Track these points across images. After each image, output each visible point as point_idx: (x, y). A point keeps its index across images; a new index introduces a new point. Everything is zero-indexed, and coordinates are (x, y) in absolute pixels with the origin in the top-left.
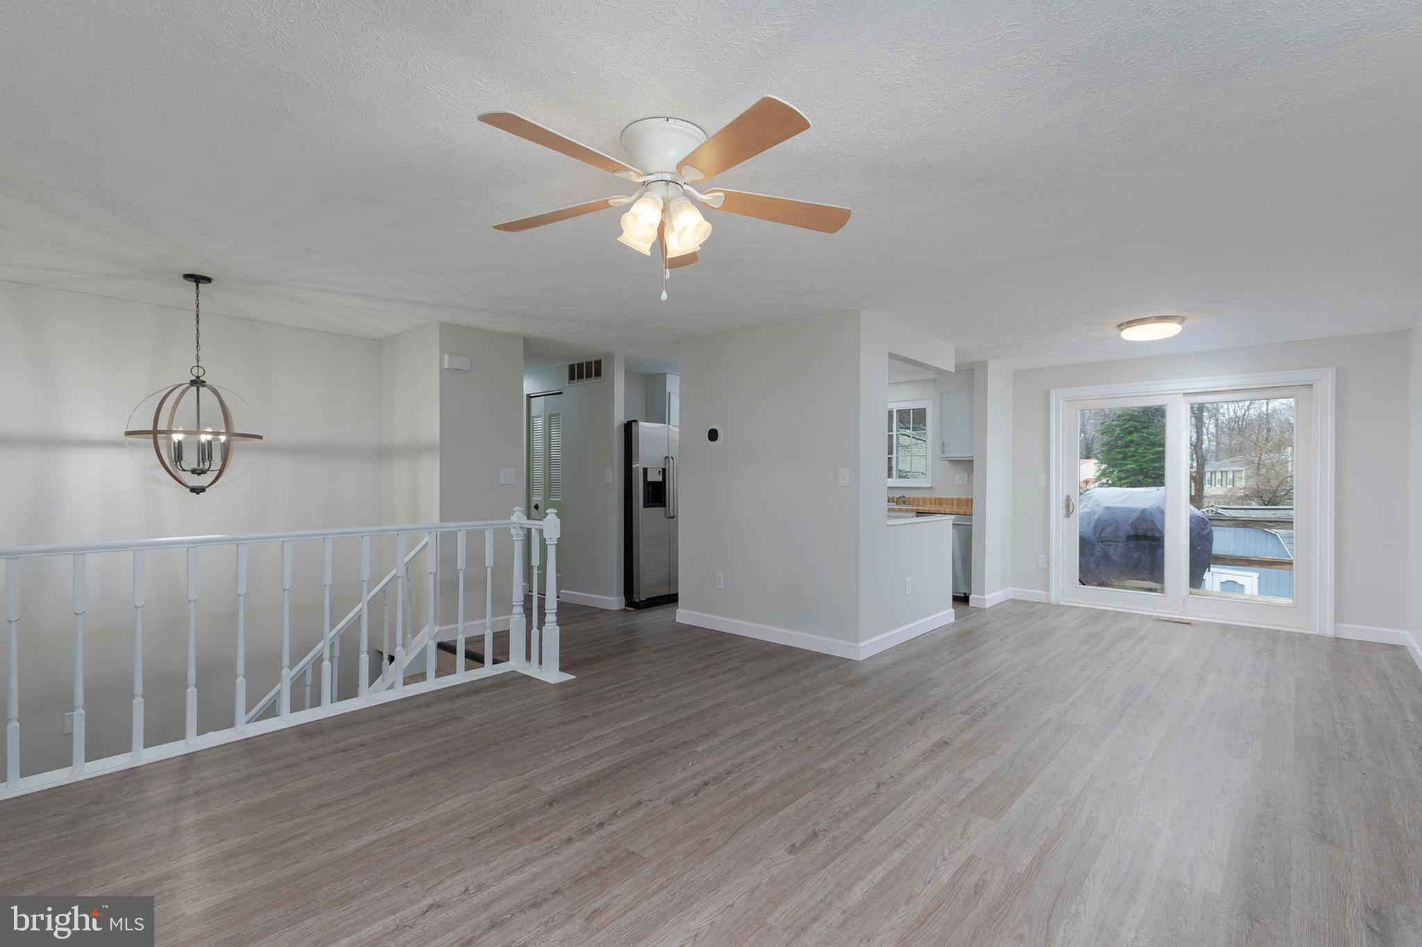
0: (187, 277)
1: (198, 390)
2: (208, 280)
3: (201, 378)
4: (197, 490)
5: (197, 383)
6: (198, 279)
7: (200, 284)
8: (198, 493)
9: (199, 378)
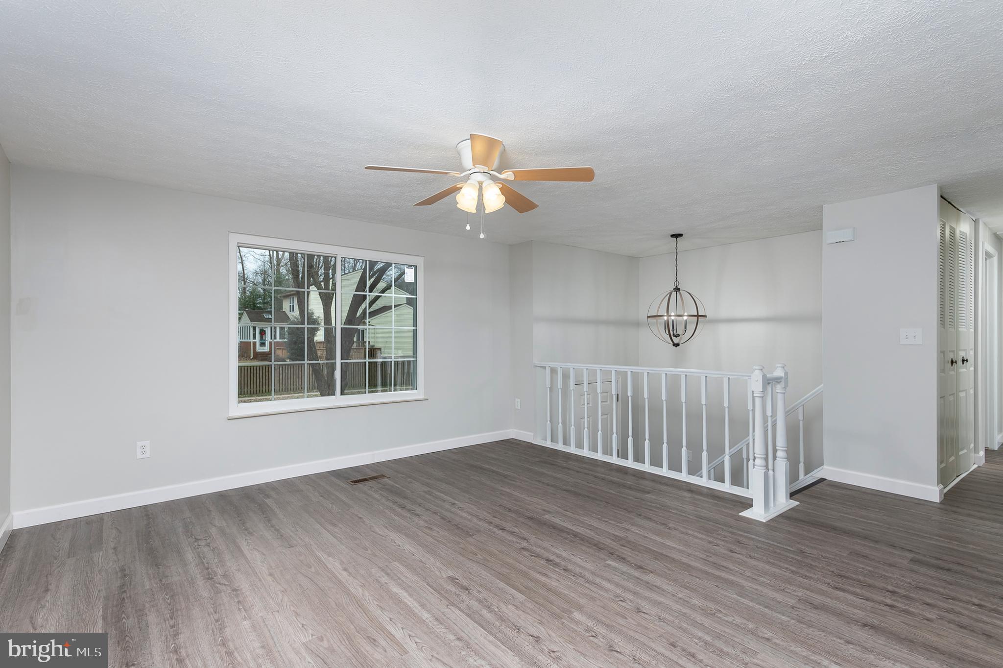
0: (672, 236)
1: (677, 293)
2: (681, 235)
3: (678, 287)
4: (676, 345)
5: (677, 289)
6: (676, 236)
7: (678, 239)
8: (676, 347)
9: (677, 287)
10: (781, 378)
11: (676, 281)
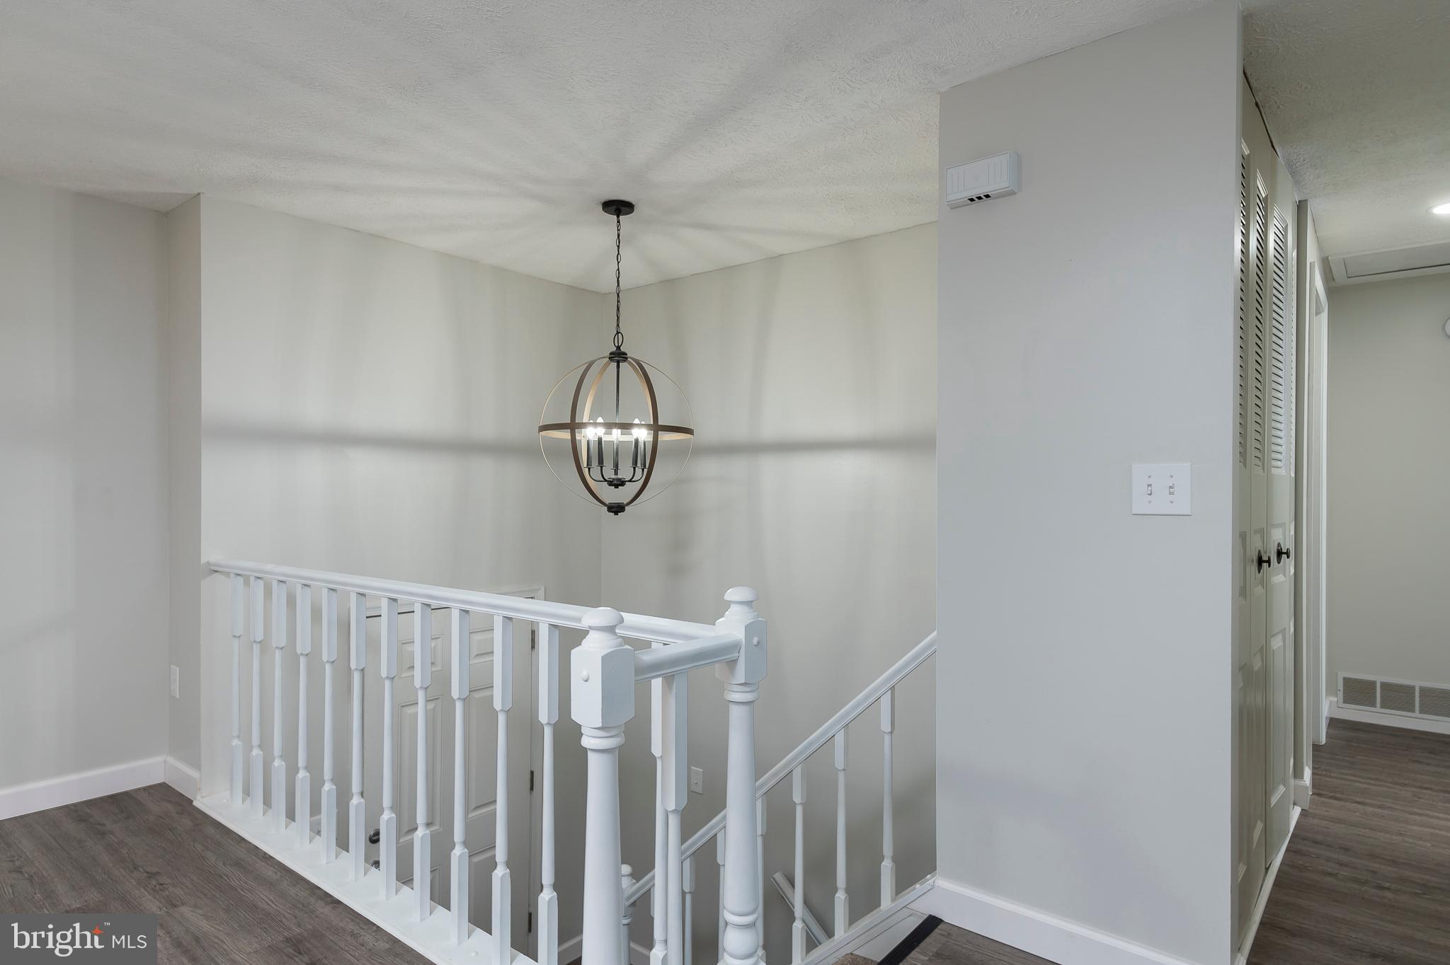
0: (606, 206)
1: (618, 367)
2: (628, 207)
3: (621, 349)
4: (617, 509)
5: (618, 356)
6: (618, 207)
7: (621, 217)
8: (616, 513)
9: (618, 348)
10: (735, 647)
11: (618, 333)
